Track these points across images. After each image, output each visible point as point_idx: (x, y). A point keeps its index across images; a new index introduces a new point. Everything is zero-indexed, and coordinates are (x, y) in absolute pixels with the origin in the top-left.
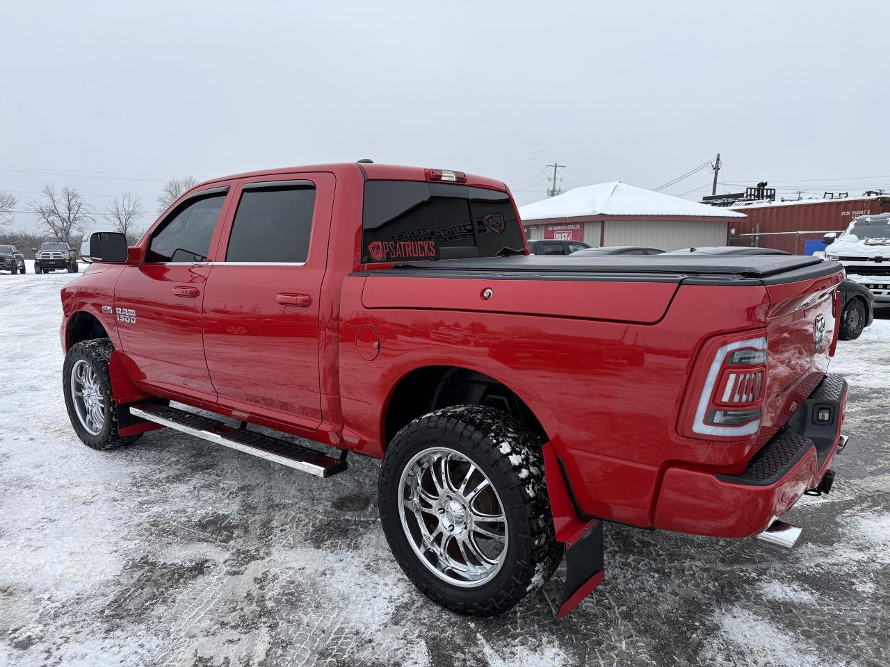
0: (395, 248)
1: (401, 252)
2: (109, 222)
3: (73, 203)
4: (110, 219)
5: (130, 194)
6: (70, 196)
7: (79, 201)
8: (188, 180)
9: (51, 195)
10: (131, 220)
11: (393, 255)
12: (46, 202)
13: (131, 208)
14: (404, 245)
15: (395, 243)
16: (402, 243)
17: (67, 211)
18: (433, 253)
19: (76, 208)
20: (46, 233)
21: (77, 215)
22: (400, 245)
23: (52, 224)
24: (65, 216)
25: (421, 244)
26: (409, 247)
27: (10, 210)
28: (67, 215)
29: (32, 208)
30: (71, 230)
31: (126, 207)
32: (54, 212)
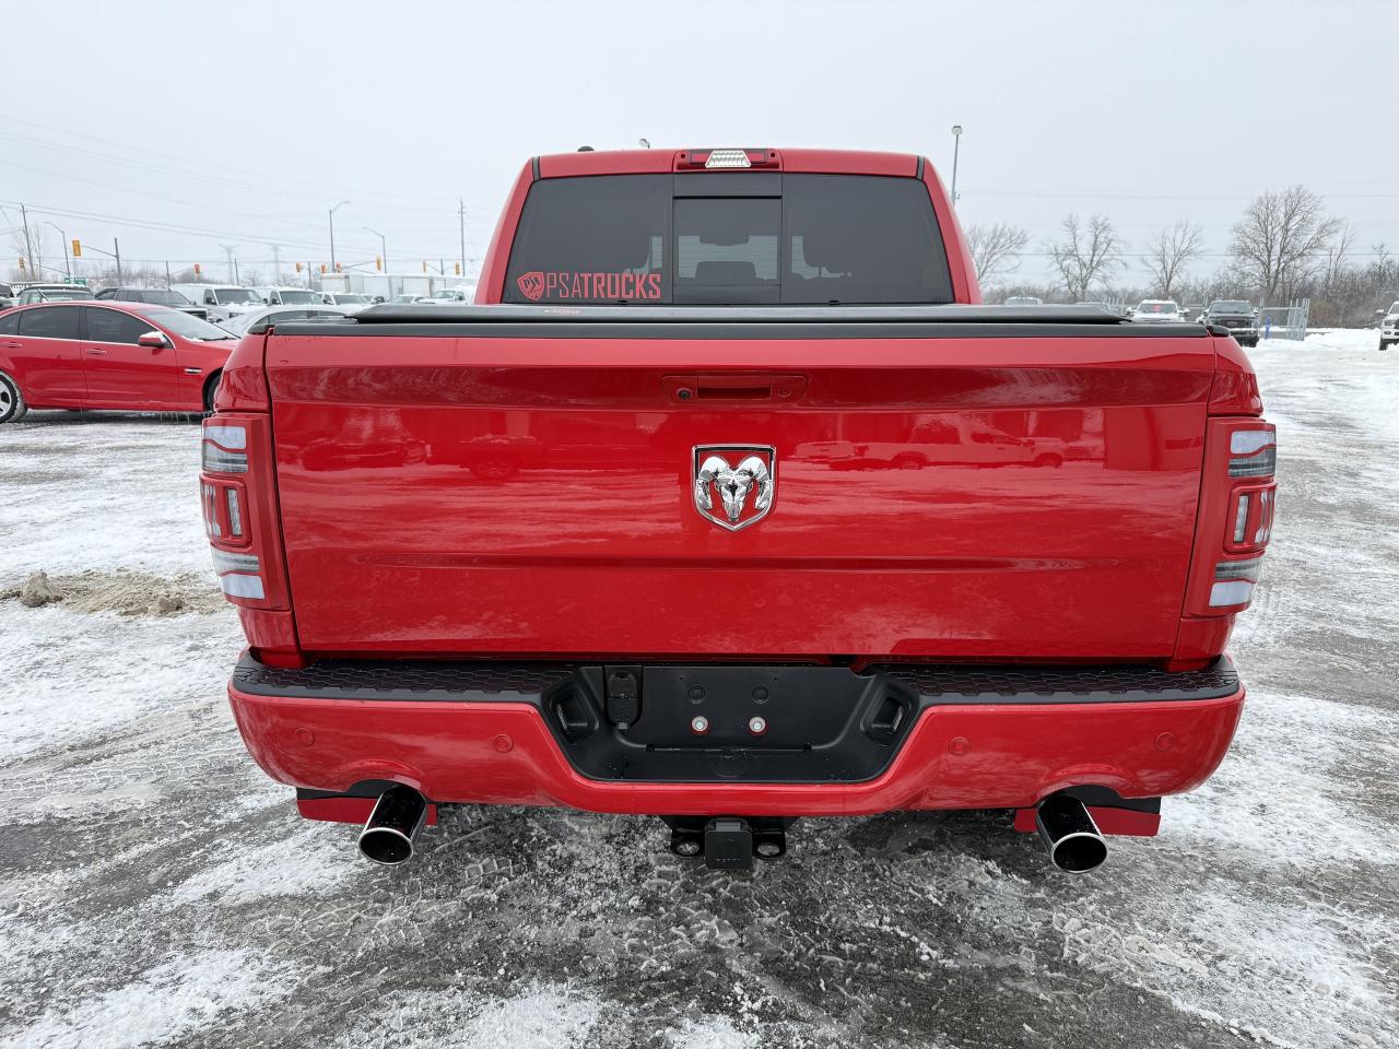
0: (570, 284)
1: (582, 290)
2: (1146, 268)
3: (1101, 239)
4: (1149, 262)
5: (1187, 221)
6: (1099, 228)
7: (1110, 236)
8: (1294, 191)
9: (1072, 227)
10: (1180, 264)
11: (564, 294)
12: (1063, 240)
13: (1184, 247)
14: (591, 279)
15: (571, 277)
16: (586, 276)
17: (1091, 252)
18: (655, 293)
19: (1105, 246)
20: (1057, 285)
21: (1103, 258)
22: (582, 279)
23: (1066, 271)
24: (1087, 259)
25: (627, 279)
26: (599, 282)
27: (1017, 251)
28: (1090, 258)
29: (1045, 248)
30: (1090, 281)
31: (1178, 244)
32: (1072, 253)
